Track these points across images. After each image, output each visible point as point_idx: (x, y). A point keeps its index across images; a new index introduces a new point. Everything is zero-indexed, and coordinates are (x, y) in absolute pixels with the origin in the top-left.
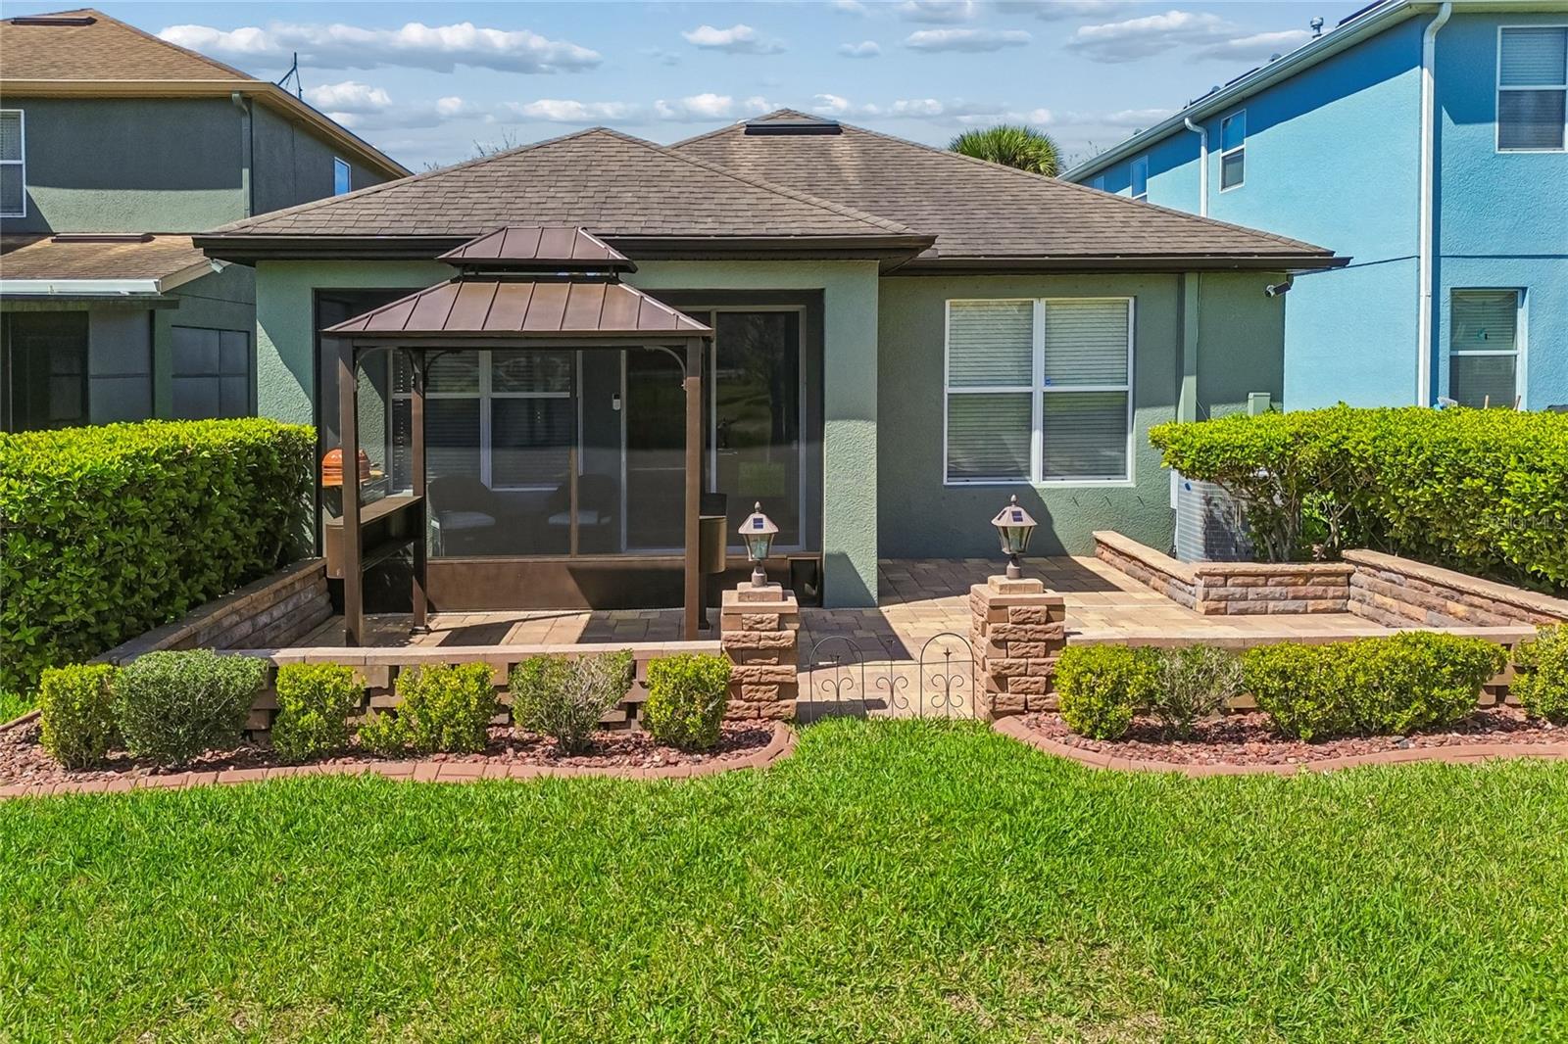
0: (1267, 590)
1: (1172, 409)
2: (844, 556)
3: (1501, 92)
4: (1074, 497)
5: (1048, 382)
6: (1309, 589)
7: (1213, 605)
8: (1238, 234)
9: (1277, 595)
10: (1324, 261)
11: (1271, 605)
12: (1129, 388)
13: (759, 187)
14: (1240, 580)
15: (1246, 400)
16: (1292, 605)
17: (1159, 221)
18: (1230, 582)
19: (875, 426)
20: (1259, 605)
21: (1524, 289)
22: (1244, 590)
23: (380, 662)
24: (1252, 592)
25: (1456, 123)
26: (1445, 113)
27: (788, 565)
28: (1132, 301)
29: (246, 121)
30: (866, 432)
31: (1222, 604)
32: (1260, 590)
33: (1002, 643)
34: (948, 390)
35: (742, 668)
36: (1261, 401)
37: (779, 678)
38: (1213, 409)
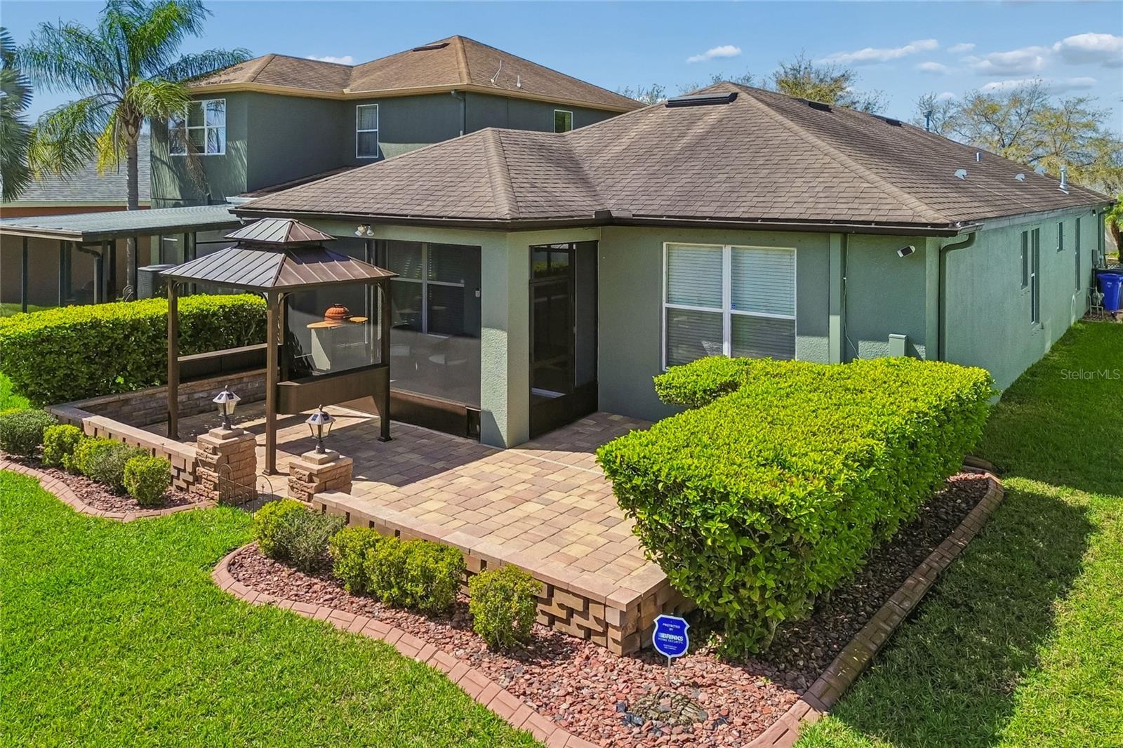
1: (825, 340)
2: (490, 412)
5: (733, 307)
12: (794, 318)
15: (888, 339)
27: (464, 413)
28: (795, 251)
29: (462, 105)
30: (502, 337)
33: (292, 488)
34: (665, 305)
35: (203, 470)
36: (897, 342)
37: (213, 479)
38: (860, 343)
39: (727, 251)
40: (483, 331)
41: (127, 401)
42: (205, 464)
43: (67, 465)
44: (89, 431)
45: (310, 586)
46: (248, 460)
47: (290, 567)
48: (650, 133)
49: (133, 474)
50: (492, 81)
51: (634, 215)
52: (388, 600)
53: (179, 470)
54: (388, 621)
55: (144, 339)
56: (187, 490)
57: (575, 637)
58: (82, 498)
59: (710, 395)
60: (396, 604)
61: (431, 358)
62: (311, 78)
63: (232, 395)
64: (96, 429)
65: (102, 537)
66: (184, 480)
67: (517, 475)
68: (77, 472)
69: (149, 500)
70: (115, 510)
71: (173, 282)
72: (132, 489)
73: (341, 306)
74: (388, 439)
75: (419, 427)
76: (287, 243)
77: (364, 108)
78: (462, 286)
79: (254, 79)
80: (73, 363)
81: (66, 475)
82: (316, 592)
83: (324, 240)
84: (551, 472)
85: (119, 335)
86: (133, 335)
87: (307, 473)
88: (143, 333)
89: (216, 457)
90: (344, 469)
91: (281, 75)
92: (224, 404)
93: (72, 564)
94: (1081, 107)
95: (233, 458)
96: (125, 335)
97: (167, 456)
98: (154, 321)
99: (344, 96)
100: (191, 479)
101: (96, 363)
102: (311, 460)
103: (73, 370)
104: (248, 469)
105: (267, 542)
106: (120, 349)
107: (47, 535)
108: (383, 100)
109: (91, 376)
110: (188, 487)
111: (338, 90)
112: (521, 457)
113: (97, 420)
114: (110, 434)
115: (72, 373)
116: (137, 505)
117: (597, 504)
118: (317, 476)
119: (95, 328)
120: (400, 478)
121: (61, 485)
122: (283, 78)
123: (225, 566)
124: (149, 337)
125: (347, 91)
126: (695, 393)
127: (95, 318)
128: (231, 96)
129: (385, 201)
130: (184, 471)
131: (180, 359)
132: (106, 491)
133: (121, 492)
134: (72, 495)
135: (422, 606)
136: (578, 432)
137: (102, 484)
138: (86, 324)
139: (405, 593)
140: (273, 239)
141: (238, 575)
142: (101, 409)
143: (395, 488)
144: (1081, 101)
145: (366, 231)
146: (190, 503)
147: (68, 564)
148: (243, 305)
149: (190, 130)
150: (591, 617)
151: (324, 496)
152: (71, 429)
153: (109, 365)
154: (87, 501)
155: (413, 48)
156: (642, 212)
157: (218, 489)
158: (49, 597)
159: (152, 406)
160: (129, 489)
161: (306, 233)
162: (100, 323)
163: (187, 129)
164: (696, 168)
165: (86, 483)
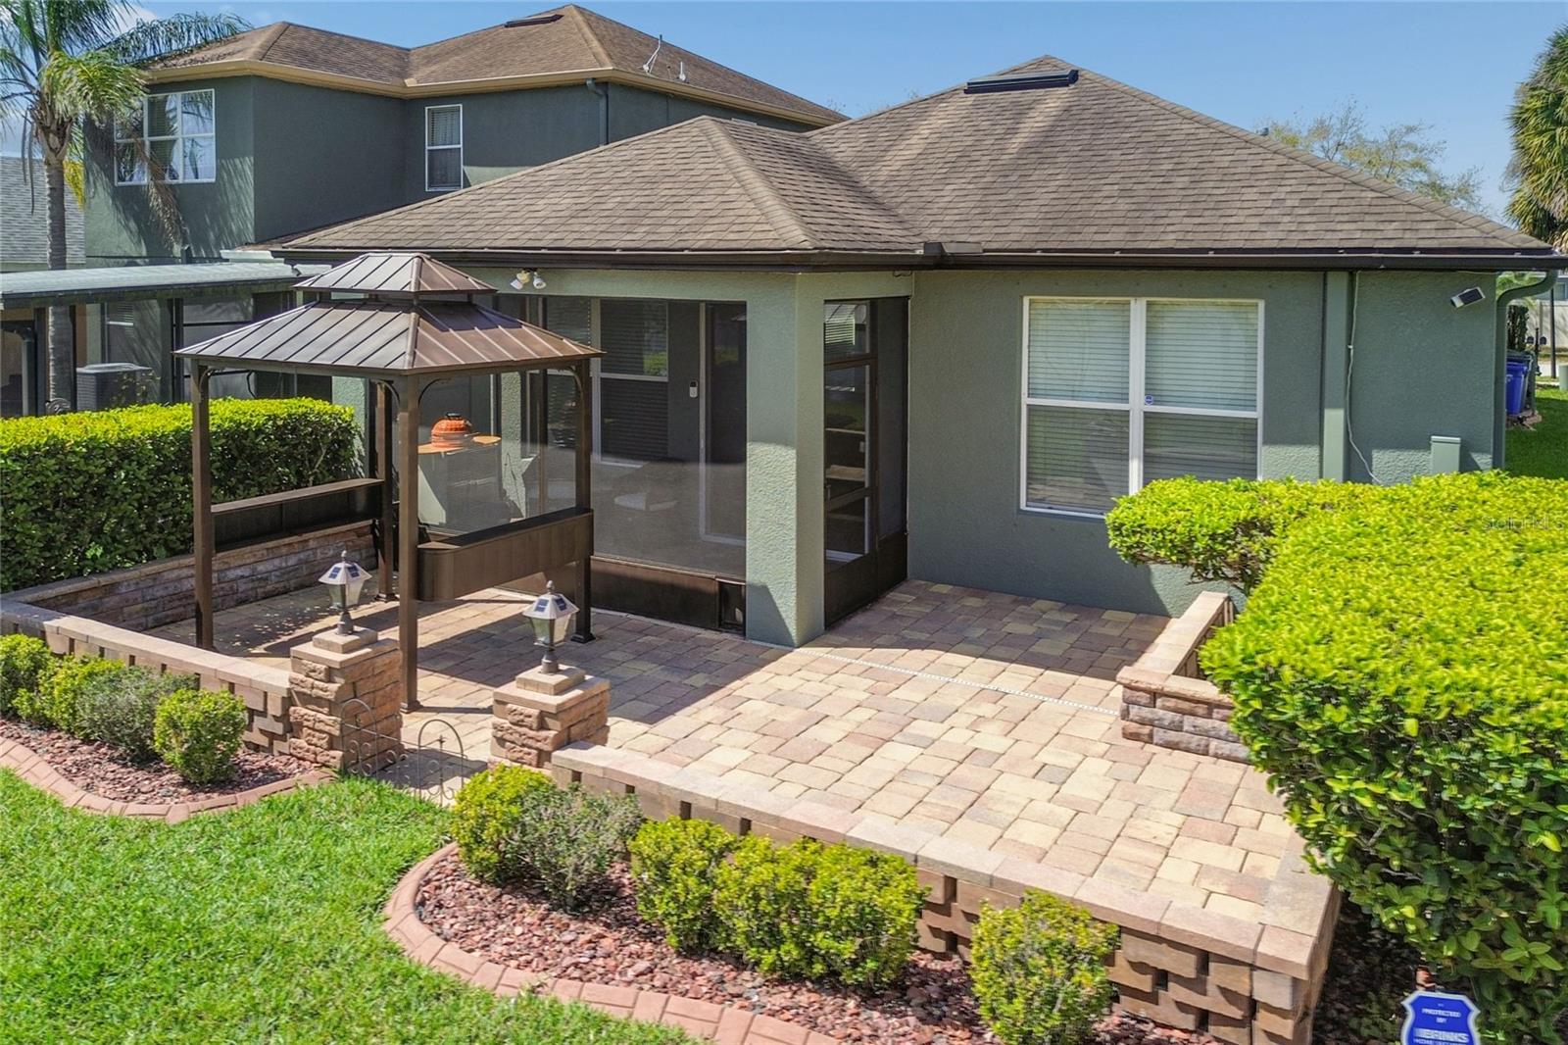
0: (1209, 724)
1: (1316, 449)
2: (764, 587)
5: (1148, 400)
7: (1133, 727)
9: (1222, 734)
11: (1214, 744)
12: (1258, 415)
14: (1171, 703)
15: (1429, 446)
18: (1159, 702)
20: (1196, 741)
22: (1178, 717)
24: (1188, 721)
27: (714, 588)
28: (1262, 305)
29: (602, 103)
30: (786, 457)
32: (1200, 721)
33: (501, 741)
34: (1026, 400)
35: (304, 711)
36: (1445, 448)
37: (327, 728)
38: (1376, 454)
39: (1138, 308)
40: (749, 446)
41: (111, 588)
42: (307, 700)
43: (25, 710)
44: (57, 645)
45: (594, 943)
46: (388, 689)
47: (533, 900)
48: (955, 129)
49: (175, 726)
50: (646, 67)
51: (985, 251)
52: (772, 969)
53: (252, 712)
54: (788, 1015)
55: (142, 474)
56: (270, 749)
57: (1172, 1028)
58: (69, 775)
59: (1222, 543)
60: (789, 976)
61: (617, 500)
62: (351, 63)
63: (354, 568)
64: (72, 641)
65: (133, 858)
66: (261, 731)
67: (839, 693)
68: (47, 725)
69: (207, 776)
70: (142, 797)
71: (202, 369)
72: (174, 755)
73: (458, 418)
74: (589, 638)
75: (630, 616)
76: (418, 294)
77: (440, 111)
78: (666, 380)
79: (263, 56)
80: (15, 520)
81: (24, 731)
82: (609, 955)
83: (478, 292)
84: (893, 685)
85: (97, 468)
86: (121, 468)
87: (535, 712)
88: (140, 465)
89: (334, 687)
90: (596, 701)
91: (304, 53)
92: (343, 587)
93: (91, 925)
94: (1411, 138)
95: (364, 687)
96: (108, 468)
97: (226, 687)
98: (158, 441)
99: (405, 91)
100: (279, 728)
101: (57, 520)
102: (538, 686)
103: (16, 532)
104: (388, 706)
105: (485, 854)
106: (100, 492)
107: (22, 860)
108: (469, 96)
109: (49, 543)
110: (271, 744)
111: (396, 81)
112: (828, 661)
113: (72, 624)
114: (102, 650)
115: (13, 540)
116: (183, 785)
117: (1008, 742)
118: (554, 716)
119: (54, 456)
120: (647, 708)
121: (21, 752)
122: (306, 57)
123: (409, 909)
124: (150, 472)
125: (410, 82)
126: (1191, 541)
127: (54, 437)
128: (226, 84)
129: (563, 228)
130: (264, 714)
131: (215, 508)
132: (111, 760)
133: (145, 758)
134: (49, 769)
135: (849, 978)
136: (894, 616)
137: (99, 747)
138: (38, 448)
139: (810, 954)
140: (394, 285)
141: (440, 925)
142: (68, 604)
143: (643, 727)
144: (1410, 130)
145: (532, 280)
146: (284, 777)
147: (84, 928)
148: (305, 415)
149: (152, 143)
150: (1211, 988)
151: (569, 754)
152: (26, 644)
153: (77, 524)
154: (80, 781)
155: (505, 22)
156: (995, 246)
157: (335, 746)
158: (61, 1010)
159: (158, 594)
160: (168, 755)
161: (448, 279)
162: (63, 447)
163: (147, 139)
164: (1059, 177)
165: (69, 744)
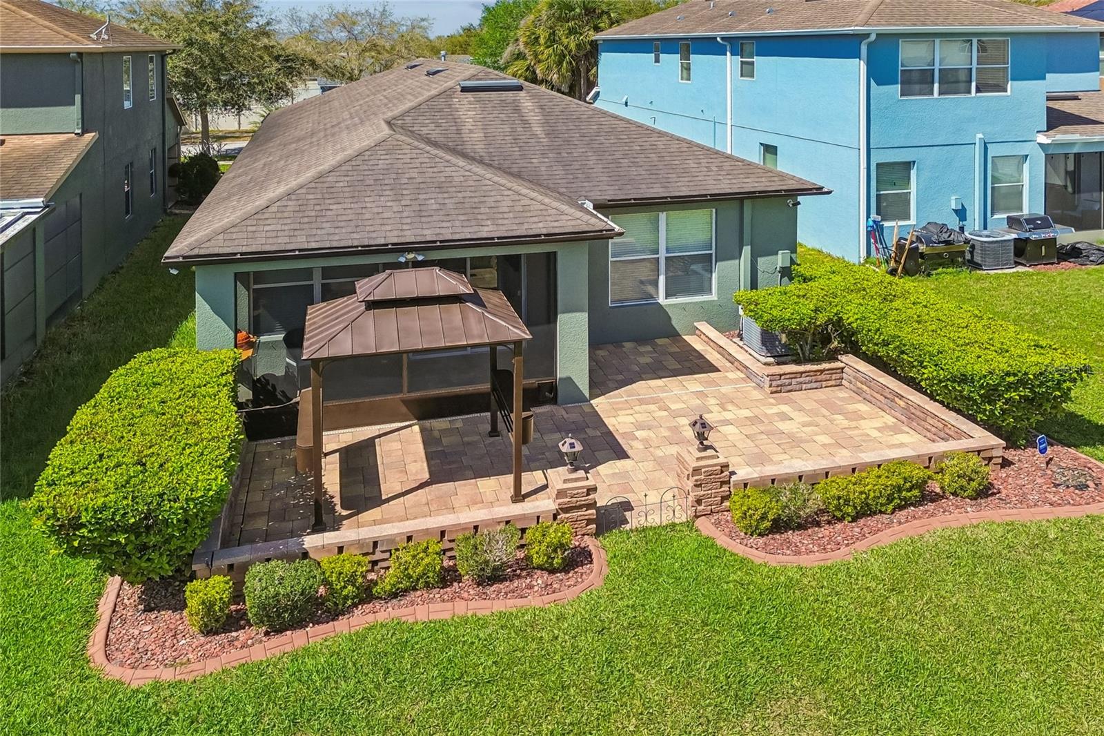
0: (801, 380)
1: (737, 261)
2: (569, 379)
3: (902, 71)
4: (684, 307)
5: (668, 251)
6: (823, 377)
7: (774, 389)
8: (771, 175)
9: (807, 381)
10: (819, 191)
11: (804, 386)
12: (713, 251)
13: (510, 189)
14: (788, 376)
15: (777, 254)
16: (814, 385)
17: (727, 166)
19: (587, 315)
20: (798, 387)
21: (914, 162)
22: (790, 381)
23: (367, 541)
24: (794, 381)
25: (878, 85)
26: (872, 81)
28: (714, 210)
30: (582, 318)
31: (779, 389)
32: (798, 380)
35: (568, 515)
37: (586, 518)
39: (663, 216)
40: (560, 316)
42: (572, 509)
74: (498, 432)
157: (593, 523)
